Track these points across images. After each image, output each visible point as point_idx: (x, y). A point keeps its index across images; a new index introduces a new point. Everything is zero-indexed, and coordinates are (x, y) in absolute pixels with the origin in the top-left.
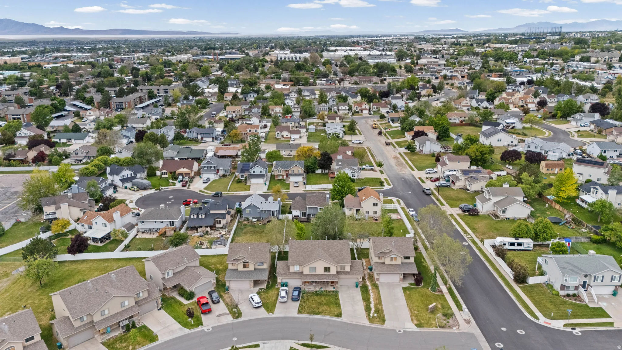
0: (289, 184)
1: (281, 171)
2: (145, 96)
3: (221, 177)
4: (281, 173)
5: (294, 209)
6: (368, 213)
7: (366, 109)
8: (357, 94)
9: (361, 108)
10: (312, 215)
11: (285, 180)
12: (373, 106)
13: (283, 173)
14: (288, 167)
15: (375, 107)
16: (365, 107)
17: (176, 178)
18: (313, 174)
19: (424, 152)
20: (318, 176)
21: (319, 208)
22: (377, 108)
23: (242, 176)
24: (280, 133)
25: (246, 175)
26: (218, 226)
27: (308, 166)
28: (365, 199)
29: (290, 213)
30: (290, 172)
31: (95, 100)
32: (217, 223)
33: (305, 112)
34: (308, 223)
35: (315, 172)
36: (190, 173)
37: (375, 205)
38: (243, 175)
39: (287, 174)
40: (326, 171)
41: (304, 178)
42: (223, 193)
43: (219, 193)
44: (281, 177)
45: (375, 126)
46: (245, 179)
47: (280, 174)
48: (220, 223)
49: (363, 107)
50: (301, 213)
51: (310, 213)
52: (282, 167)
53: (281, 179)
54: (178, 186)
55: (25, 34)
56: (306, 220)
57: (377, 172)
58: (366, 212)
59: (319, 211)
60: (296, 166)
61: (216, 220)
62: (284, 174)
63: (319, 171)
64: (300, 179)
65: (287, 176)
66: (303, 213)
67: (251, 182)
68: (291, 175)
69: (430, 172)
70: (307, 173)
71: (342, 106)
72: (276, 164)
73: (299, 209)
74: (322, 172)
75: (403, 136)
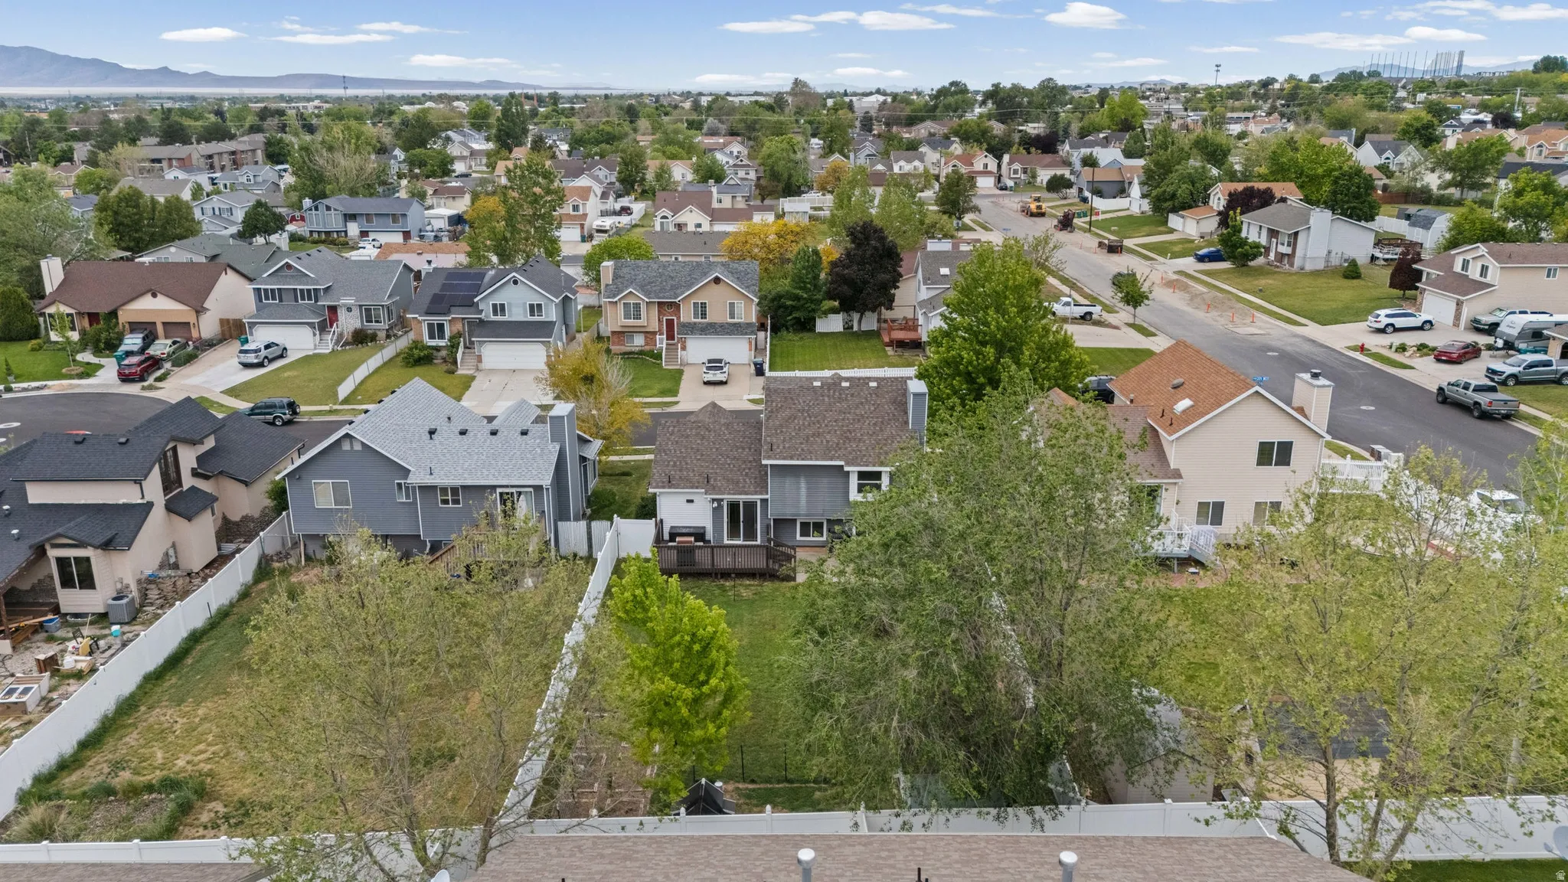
0: (680, 372)
1: (637, 306)
2: (254, 151)
3: (346, 344)
4: (638, 317)
5: (670, 483)
6: (1213, 512)
7: (985, 173)
8: (948, 138)
9: (969, 169)
10: (805, 526)
11: (659, 356)
12: (1010, 163)
13: (650, 319)
14: (674, 288)
15: (1017, 166)
16: (986, 166)
17: (109, 346)
18: (806, 335)
19: (1297, 262)
20: (829, 342)
21: (853, 469)
22: (1025, 171)
23: (437, 331)
24: (668, 213)
25: (459, 327)
26: (71, 600)
27: (778, 297)
28: (1189, 416)
29: (647, 510)
30: (687, 315)
31: (75, 156)
32: (67, 582)
33: (774, 175)
34: (768, 586)
35: (812, 329)
36: (191, 318)
37: (1275, 454)
38: (441, 327)
39: (670, 323)
40: (870, 323)
41: (758, 350)
42: (303, 408)
43: (273, 406)
44: (639, 341)
45: (1039, 207)
46: (453, 347)
47: (631, 322)
48: (87, 581)
49: (978, 166)
50: (717, 511)
51: (787, 513)
52: (642, 288)
53: (641, 353)
54: (107, 377)
55: (72, 84)
56: (759, 562)
57: (1116, 328)
58: (1203, 506)
59: (854, 496)
60: (717, 280)
61: (53, 553)
62: (654, 326)
63: (832, 323)
64: (737, 351)
65: (670, 337)
66: (734, 507)
67: (479, 359)
68: (691, 329)
69: (1399, 322)
70: (775, 330)
71: (902, 163)
72: (616, 276)
73: (707, 483)
74: (848, 327)
75: (1162, 229)
